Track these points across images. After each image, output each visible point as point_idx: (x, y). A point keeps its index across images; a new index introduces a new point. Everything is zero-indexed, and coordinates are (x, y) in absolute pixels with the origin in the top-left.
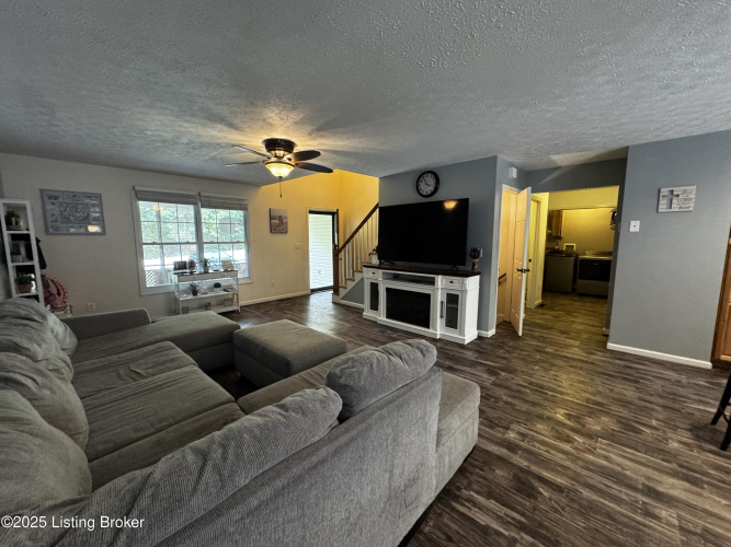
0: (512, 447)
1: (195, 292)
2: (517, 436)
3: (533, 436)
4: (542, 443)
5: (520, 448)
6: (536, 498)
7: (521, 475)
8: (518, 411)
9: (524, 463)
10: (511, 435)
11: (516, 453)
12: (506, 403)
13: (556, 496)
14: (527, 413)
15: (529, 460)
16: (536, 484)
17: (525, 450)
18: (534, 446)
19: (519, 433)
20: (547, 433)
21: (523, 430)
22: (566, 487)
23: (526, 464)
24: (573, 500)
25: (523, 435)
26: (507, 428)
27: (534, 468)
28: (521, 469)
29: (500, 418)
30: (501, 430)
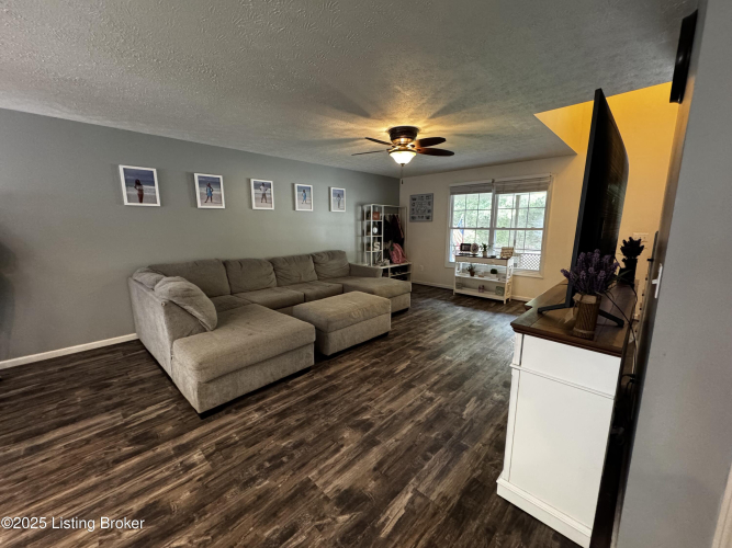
0: (183, 449)
1: (472, 273)
2: (191, 461)
3: (179, 477)
4: (164, 481)
5: (177, 455)
6: (130, 441)
7: (153, 442)
8: (228, 486)
9: (160, 449)
10: (196, 456)
11: (174, 449)
12: (253, 480)
13: (117, 455)
14: (218, 495)
15: (159, 455)
16: (137, 447)
17: (170, 459)
18: (168, 469)
19: (193, 465)
20: (171, 495)
21: (193, 472)
22: (113, 468)
23: (159, 450)
24: (101, 465)
25: (188, 467)
26: (208, 457)
27: (150, 454)
28: (158, 444)
29: (227, 458)
30: (211, 451)
